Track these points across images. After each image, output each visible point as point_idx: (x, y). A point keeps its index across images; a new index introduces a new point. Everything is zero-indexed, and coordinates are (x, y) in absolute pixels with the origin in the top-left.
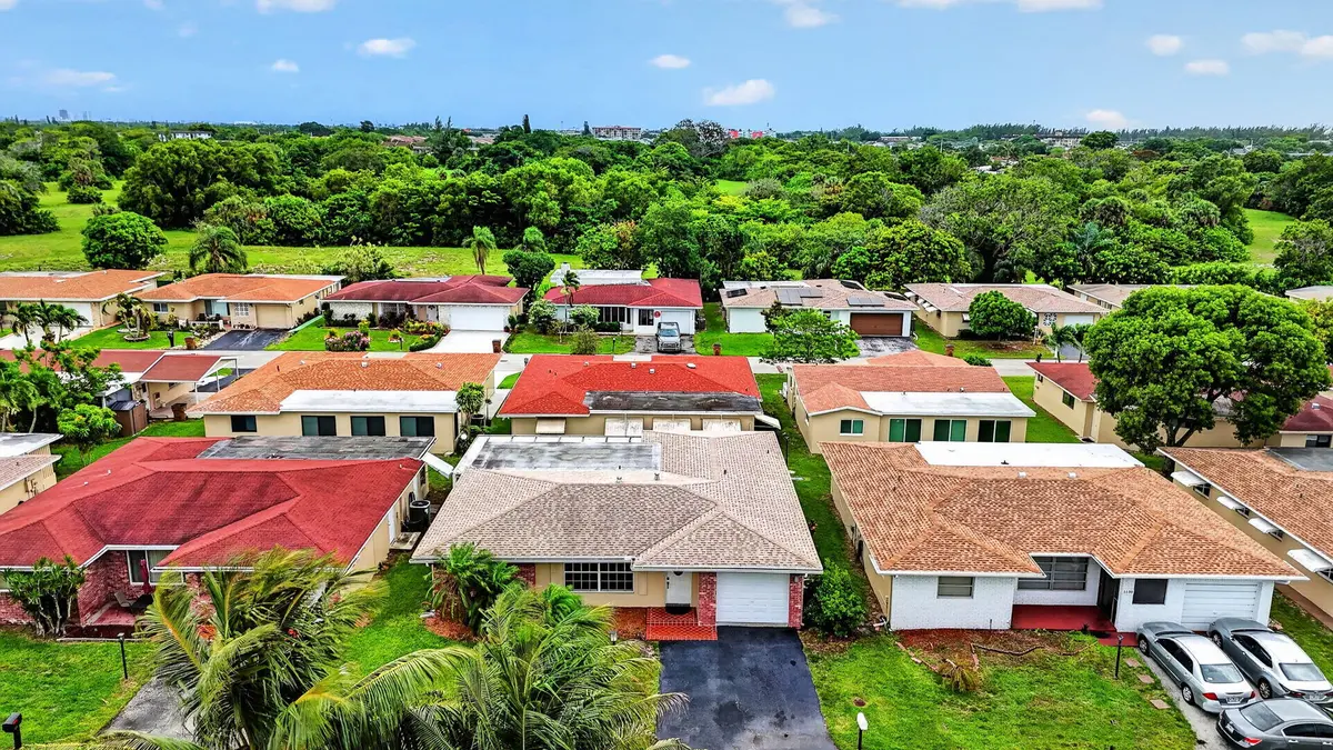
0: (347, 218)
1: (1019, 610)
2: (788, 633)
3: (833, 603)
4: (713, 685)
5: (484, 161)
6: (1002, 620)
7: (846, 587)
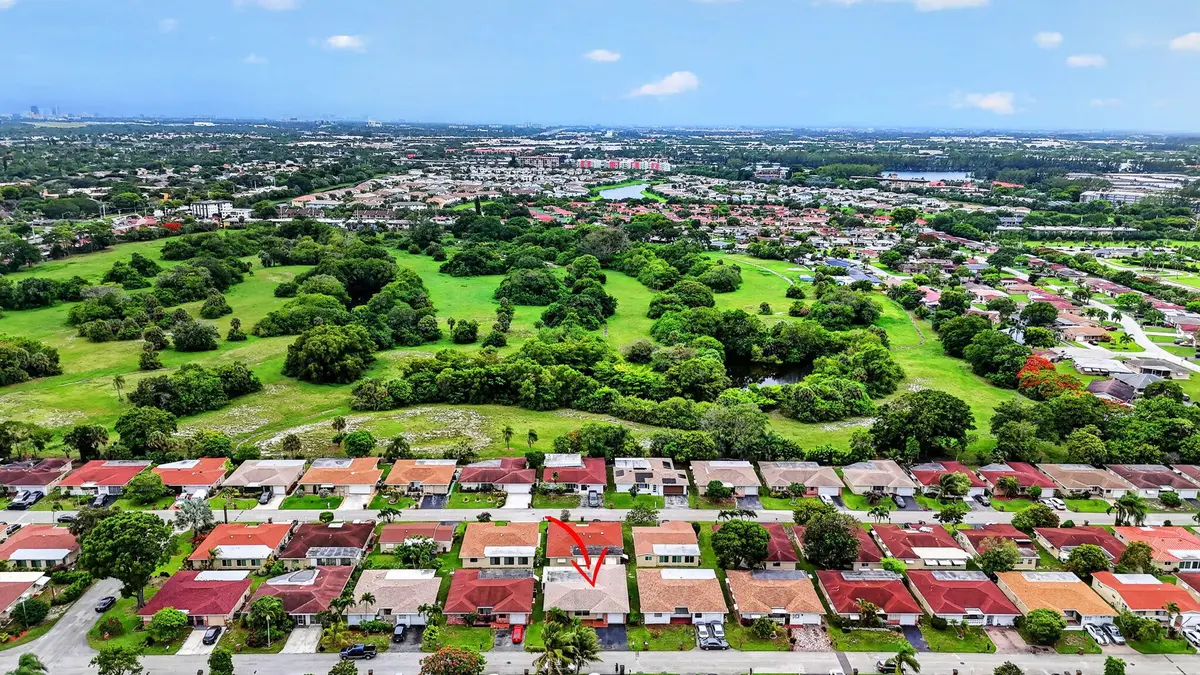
0: (425, 389)
1: (672, 619)
2: (623, 625)
3: (632, 619)
4: (607, 636)
5: (459, 265)
6: (668, 622)
7: (635, 615)
